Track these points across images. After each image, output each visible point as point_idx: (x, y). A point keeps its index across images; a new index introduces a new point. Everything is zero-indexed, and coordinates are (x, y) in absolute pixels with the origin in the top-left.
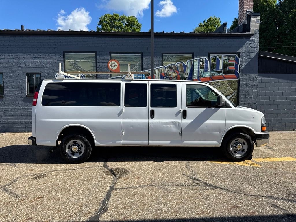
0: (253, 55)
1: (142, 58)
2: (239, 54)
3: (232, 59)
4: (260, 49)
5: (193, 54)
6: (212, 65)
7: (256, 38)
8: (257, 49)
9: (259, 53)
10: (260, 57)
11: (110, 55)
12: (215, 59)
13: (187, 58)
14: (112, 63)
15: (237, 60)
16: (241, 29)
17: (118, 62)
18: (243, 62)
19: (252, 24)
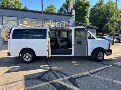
0: (73, 22)
1: (37, 20)
2: (69, 22)
3: (67, 23)
4: (75, 20)
5: (55, 20)
6: (62, 25)
7: (74, 17)
8: (74, 20)
9: (75, 22)
10: (75, 23)
11: (24, 19)
12: (62, 23)
13: (54, 22)
14: (25, 22)
15: (69, 24)
16: (70, 13)
17: (27, 21)
18: (71, 24)
19: (73, 12)
